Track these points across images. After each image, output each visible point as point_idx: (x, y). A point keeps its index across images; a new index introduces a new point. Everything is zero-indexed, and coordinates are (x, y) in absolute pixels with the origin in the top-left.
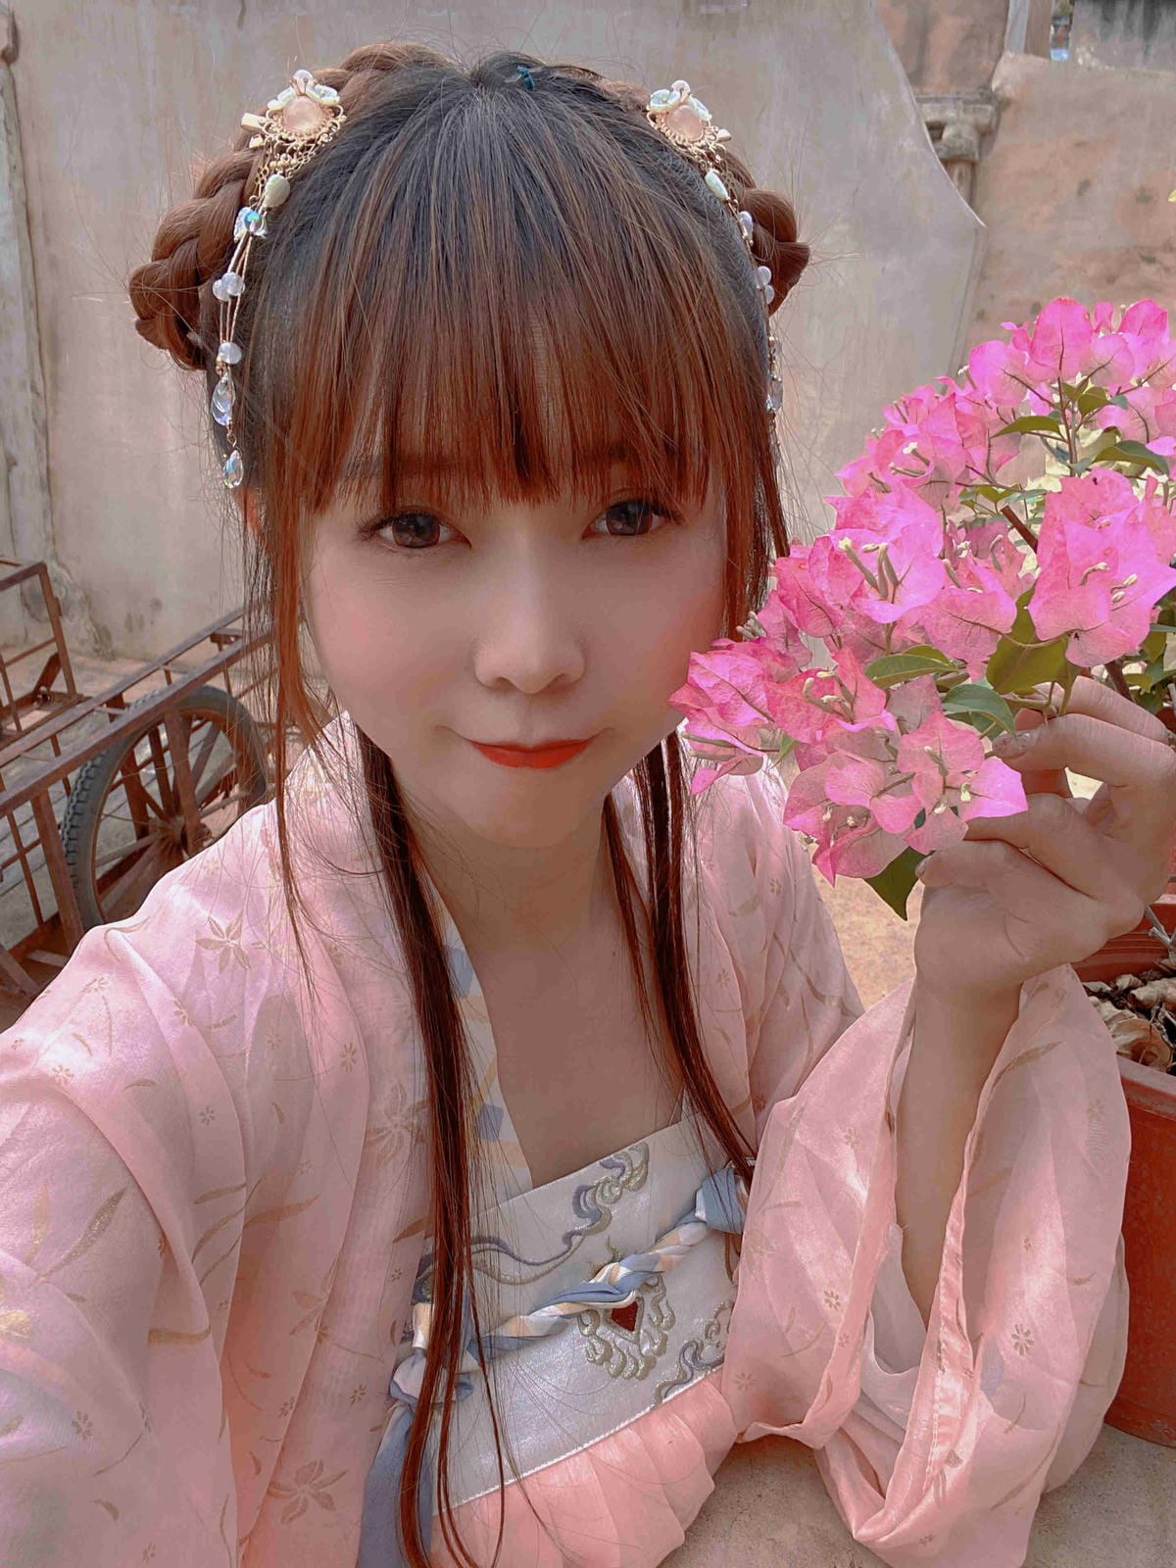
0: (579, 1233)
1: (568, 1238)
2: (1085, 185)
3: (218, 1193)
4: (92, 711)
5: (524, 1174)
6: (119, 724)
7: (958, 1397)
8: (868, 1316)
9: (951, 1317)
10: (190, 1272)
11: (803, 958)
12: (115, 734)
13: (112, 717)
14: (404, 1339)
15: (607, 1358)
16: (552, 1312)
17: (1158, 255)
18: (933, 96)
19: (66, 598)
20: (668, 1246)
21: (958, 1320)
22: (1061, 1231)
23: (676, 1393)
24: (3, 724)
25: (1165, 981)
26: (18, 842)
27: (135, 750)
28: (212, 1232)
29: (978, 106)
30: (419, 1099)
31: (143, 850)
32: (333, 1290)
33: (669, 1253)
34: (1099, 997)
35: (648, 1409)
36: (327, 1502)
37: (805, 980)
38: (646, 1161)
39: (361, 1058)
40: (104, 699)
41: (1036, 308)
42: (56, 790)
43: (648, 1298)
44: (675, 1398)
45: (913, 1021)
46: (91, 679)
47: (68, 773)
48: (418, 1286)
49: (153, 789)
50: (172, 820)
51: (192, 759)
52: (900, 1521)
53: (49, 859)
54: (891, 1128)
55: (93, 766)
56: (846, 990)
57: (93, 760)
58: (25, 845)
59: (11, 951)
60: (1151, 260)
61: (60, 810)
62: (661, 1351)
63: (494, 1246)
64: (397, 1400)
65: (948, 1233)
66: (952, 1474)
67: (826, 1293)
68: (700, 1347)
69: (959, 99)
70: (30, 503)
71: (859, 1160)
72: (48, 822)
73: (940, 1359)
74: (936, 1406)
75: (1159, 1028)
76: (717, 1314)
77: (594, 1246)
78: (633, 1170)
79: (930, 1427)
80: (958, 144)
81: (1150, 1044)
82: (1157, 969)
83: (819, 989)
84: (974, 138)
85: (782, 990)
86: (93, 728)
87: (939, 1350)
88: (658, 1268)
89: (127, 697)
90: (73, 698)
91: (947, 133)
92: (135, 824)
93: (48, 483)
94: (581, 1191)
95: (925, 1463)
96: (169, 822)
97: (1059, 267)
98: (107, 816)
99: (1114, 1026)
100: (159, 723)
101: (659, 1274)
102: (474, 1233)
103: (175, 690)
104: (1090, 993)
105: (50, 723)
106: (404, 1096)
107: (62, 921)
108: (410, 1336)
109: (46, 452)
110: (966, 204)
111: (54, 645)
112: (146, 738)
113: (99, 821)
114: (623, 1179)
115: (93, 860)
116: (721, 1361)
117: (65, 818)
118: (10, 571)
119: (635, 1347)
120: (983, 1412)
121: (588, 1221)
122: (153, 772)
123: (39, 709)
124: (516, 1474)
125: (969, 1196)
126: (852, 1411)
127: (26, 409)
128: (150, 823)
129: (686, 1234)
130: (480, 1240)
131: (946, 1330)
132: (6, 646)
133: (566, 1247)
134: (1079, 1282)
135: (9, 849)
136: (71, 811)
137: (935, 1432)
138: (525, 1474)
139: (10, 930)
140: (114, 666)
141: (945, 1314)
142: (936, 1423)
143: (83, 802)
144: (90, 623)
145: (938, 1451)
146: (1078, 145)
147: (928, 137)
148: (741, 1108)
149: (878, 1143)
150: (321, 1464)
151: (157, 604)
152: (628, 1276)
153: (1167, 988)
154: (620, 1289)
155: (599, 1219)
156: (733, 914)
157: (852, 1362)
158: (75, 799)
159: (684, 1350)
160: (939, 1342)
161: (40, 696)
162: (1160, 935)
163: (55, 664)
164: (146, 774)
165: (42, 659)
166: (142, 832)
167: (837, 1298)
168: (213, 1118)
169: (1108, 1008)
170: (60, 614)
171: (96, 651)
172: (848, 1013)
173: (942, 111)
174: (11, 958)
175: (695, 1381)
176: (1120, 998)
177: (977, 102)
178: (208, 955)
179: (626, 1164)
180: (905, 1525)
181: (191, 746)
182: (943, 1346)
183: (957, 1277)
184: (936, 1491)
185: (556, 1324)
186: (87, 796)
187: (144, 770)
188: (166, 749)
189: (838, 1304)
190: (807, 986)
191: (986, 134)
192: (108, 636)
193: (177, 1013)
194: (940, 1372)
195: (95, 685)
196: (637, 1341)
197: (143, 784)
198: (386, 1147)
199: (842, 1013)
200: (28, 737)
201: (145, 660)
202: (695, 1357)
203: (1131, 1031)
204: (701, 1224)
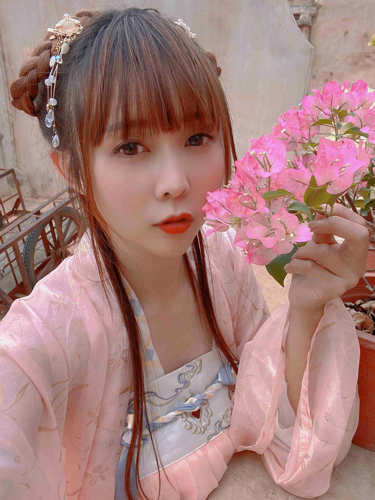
0: (180, 388)
1: (177, 390)
2: (346, 33)
3: (60, 383)
4: (31, 216)
5: (162, 371)
6: (39, 220)
7: (307, 437)
8: (276, 411)
9: (305, 411)
10: (51, 409)
11: (250, 297)
12: (38, 224)
13: (37, 218)
14: (125, 426)
15: (191, 428)
16: (172, 414)
17: (371, 55)
18: (296, 5)
19: (22, 179)
20: (210, 390)
21: (307, 412)
22: (339, 382)
23: (214, 438)
24: (3, 221)
25: (371, 302)
26: (9, 260)
27: (45, 228)
28: (57, 395)
29: (311, 8)
30: (125, 348)
31: (49, 260)
32: (100, 411)
33: (209, 393)
34: (350, 308)
35: (205, 443)
36: (103, 478)
37: (251, 304)
38: (201, 364)
39: (105, 336)
40: (34, 212)
41: (331, 74)
42: (20, 243)
43: (204, 408)
44: (213, 439)
45: (290, 315)
46: (31, 205)
47: (24, 237)
48: (129, 409)
49: (51, 240)
50: (58, 250)
51: (63, 230)
52: (290, 477)
53: (19, 265)
54: (283, 351)
55: (32, 234)
56: (265, 306)
57: (32, 232)
58: (11, 260)
59: (8, 294)
60: (368, 57)
61: (21, 249)
62: (209, 424)
63: (153, 394)
64: (124, 445)
65: (303, 384)
66: (306, 461)
67: (263, 404)
68: (221, 423)
69: (304, 5)
70: (8, 150)
71: (272, 360)
72: (18, 253)
73: (301, 424)
74: (300, 440)
75: (369, 317)
76: (227, 411)
77: (185, 392)
78: (197, 367)
79: (299, 446)
80: (304, 21)
81: (366, 323)
82: (369, 297)
83: (256, 306)
84: (310, 19)
85: (244, 307)
86: (32, 221)
87: (301, 422)
88: (206, 398)
89: (41, 211)
90: (25, 212)
91: (301, 17)
92: (46, 252)
93: (14, 143)
94: (180, 375)
95: (298, 458)
96: (56, 250)
97: (338, 60)
98: (36, 250)
99: (355, 317)
100: (52, 219)
101: (207, 400)
102: (146, 391)
103: (57, 208)
104: (347, 306)
105: (18, 220)
106: (120, 347)
107: (24, 283)
108: (126, 425)
109: (13, 134)
110: (307, 41)
111: (18, 195)
112: (48, 225)
113: (34, 251)
114: (194, 370)
115: (33, 264)
116: (229, 426)
117: (23, 251)
118: (3, 172)
119: (200, 423)
120: (316, 440)
121: (183, 384)
122: (51, 235)
123: (14, 216)
124: (162, 467)
125: (310, 371)
126: (272, 441)
127: (6, 119)
128: (51, 251)
129: (215, 386)
130: (148, 393)
131: (303, 415)
132: (3, 196)
133: (176, 393)
134: (345, 398)
135: (6, 262)
136: (25, 249)
137: (300, 448)
138: (166, 467)
139: (7, 288)
140: (38, 201)
141: (302, 410)
142: (301, 445)
143: (29, 246)
144: (30, 187)
145: (301, 454)
146: (344, 19)
147: (294, 19)
148: (232, 345)
149: (279, 355)
150: (101, 466)
151: (51, 180)
152: (196, 401)
153: (372, 304)
154: (194, 406)
155: (186, 384)
156: (226, 283)
157: (271, 426)
158: (26, 245)
159: (216, 424)
160: (301, 419)
161: (14, 212)
162: (369, 288)
163: (19, 201)
164: (49, 236)
165: (14, 200)
166: (48, 254)
167: (266, 405)
168: (56, 359)
169: (353, 311)
170: (19, 185)
171: (32, 196)
172: (266, 315)
173: (299, 9)
174: (8, 297)
175: (220, 434)
176: (357, 308)
177: (310, 6)
178: (53, 306)
179: (194, 365)
180: (292, 478)
181: (62, 226)
182: (302, 420)
183: (306, 398)
184: (302, 467)
185: (174, 418)
186: (30, 244)
187: (48, 234)
188: (55, 228)
189: (267, 407)
190: (252, 306)
191: (314, 17)
192: (36, 192)
193: (43, 326)
194: (301, 428)
195: (31, 207)
196: (200, 422)
197: (48, 239)
198: (115, 365)
199: (264, 314)
200: (11, 225)
201: (48, 198)
202: (220, 426)
203: (360, 319)
204: (220, 383)
